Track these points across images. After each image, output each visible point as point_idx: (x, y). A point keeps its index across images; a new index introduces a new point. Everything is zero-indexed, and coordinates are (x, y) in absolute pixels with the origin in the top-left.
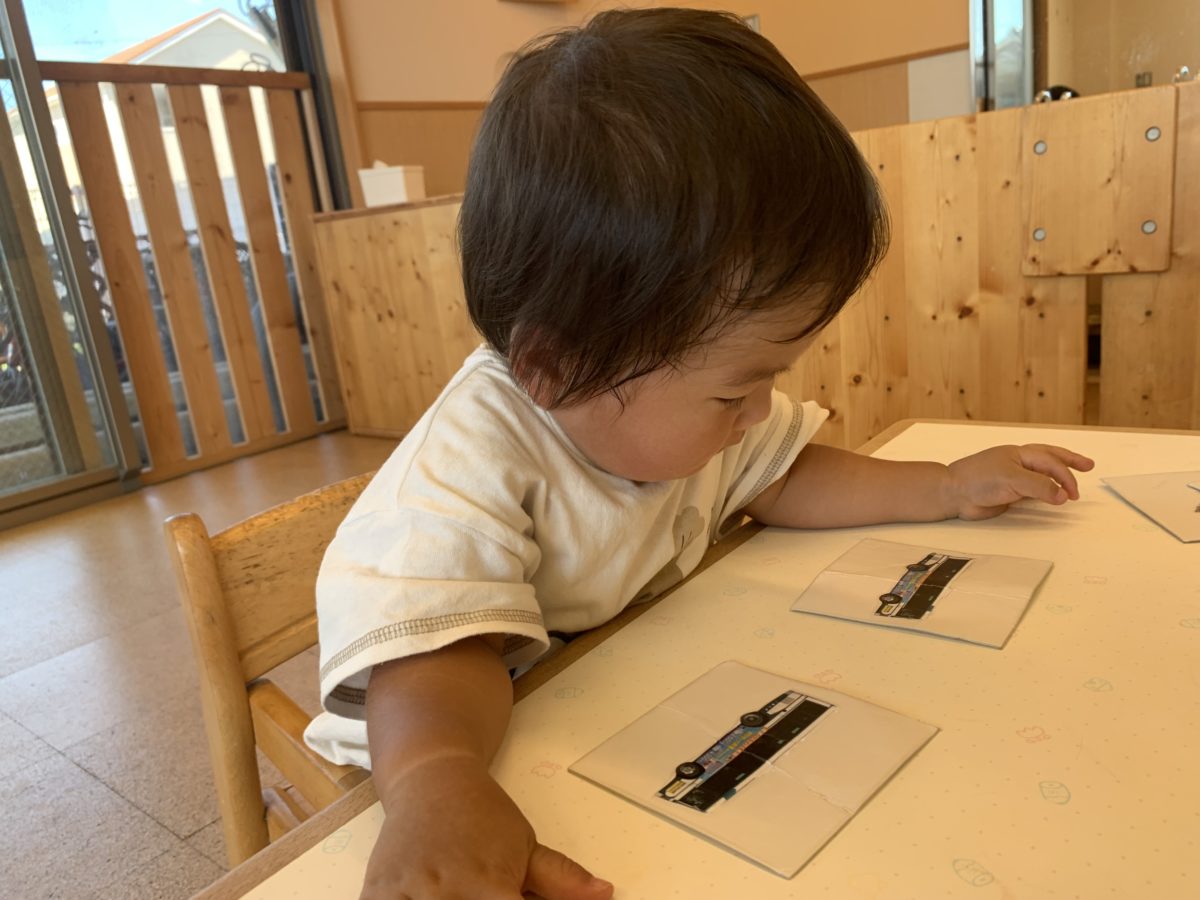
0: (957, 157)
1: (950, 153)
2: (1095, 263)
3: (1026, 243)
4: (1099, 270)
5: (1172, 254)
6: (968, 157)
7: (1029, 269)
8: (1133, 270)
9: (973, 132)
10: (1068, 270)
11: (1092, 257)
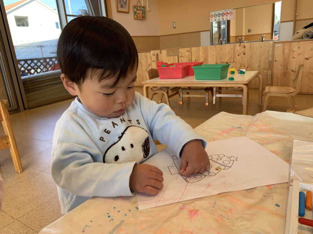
0: (213, 50)
1: (213, 49)
2: (227, 61)
3: (220, 59)
4: (227, 62)
5: (234, 61)
6: (215, 50)
7: (221, 62)
8: (231, 62)
9: (215, 48)
10: (225, 62)
11: (226, 61)
